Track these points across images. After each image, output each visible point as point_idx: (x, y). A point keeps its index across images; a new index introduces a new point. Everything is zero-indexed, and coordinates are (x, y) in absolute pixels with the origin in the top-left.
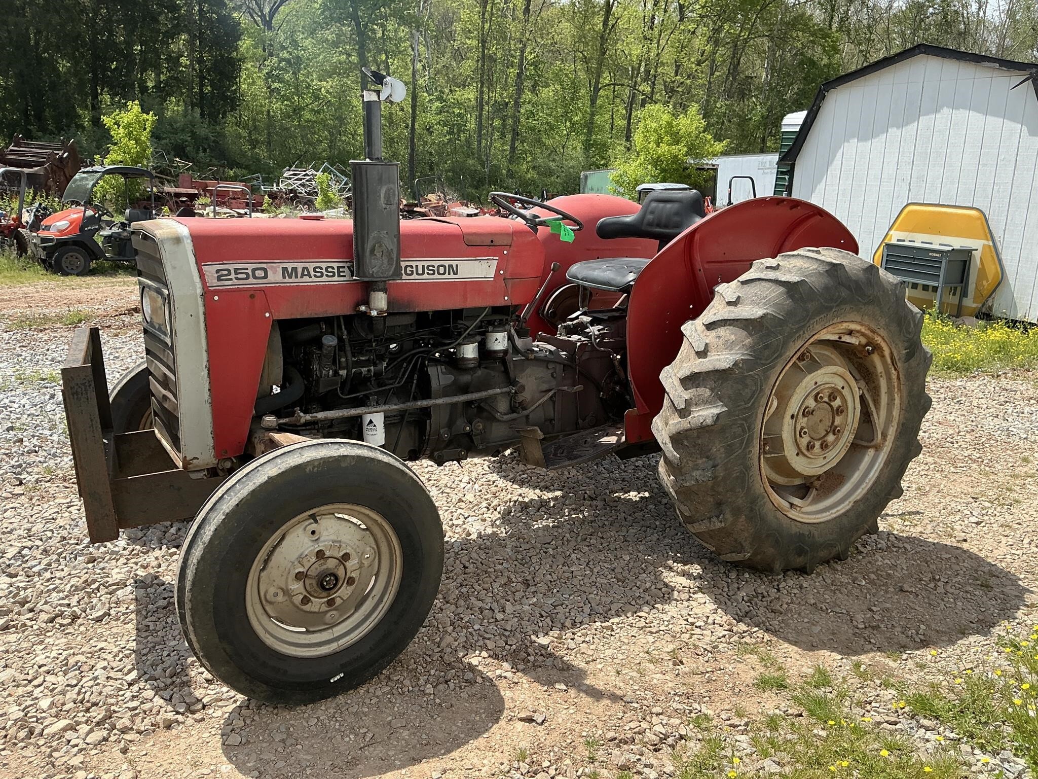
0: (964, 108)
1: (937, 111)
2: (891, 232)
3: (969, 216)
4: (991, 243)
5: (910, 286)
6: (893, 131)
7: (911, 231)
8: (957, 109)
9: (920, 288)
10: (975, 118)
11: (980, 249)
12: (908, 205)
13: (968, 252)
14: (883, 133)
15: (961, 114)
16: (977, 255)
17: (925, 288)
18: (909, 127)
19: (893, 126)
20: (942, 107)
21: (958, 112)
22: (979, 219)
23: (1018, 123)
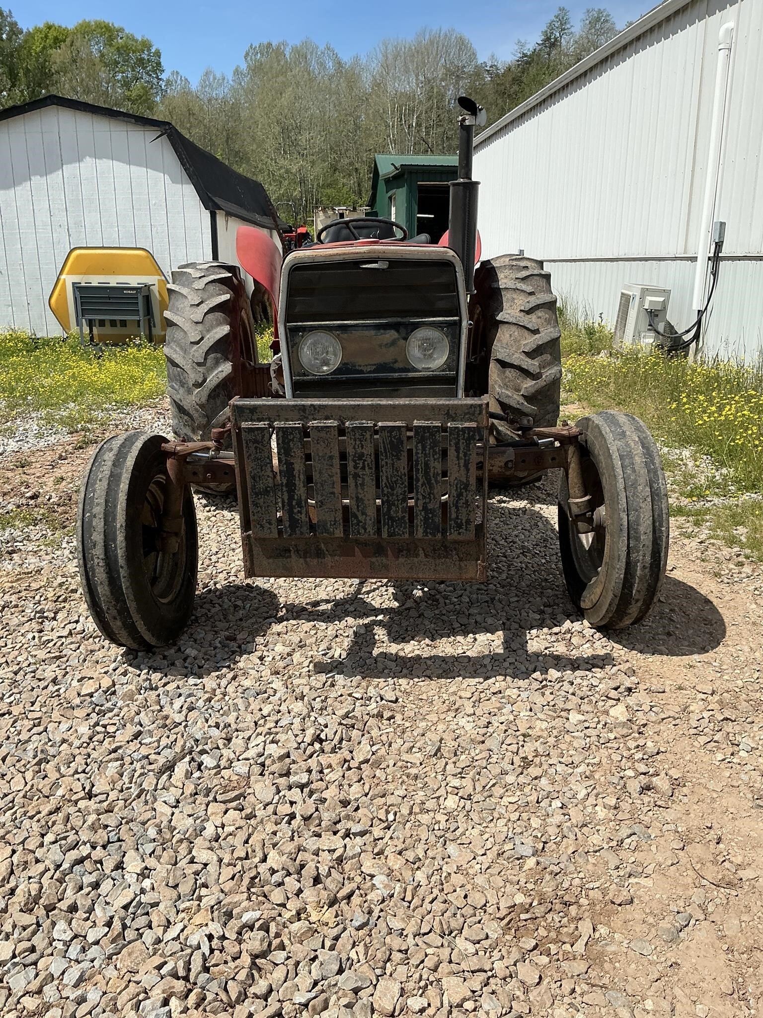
0: (107, 158)
1: (80, 160)
2: (63, 277)
3: (138, 256)
4: (163, 278)
5: (97, 324)
6: (36, 179)
7: (85, 274)
8: (100, 158)
9: (108, 324)
10: (120, 168)
11: (156, 283)
12: (72, 251)
13: (148, 287)
14: (25, 181)
15: (105, 164)
16: (155, 289)
17: (113, 323)
18: (54, 175)
19: (35, 174)
20: (84, 157)
21: (101, 161)
22: (148, 257)
23: (160, 172)
